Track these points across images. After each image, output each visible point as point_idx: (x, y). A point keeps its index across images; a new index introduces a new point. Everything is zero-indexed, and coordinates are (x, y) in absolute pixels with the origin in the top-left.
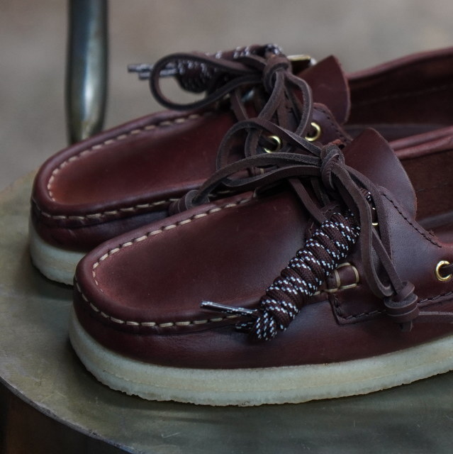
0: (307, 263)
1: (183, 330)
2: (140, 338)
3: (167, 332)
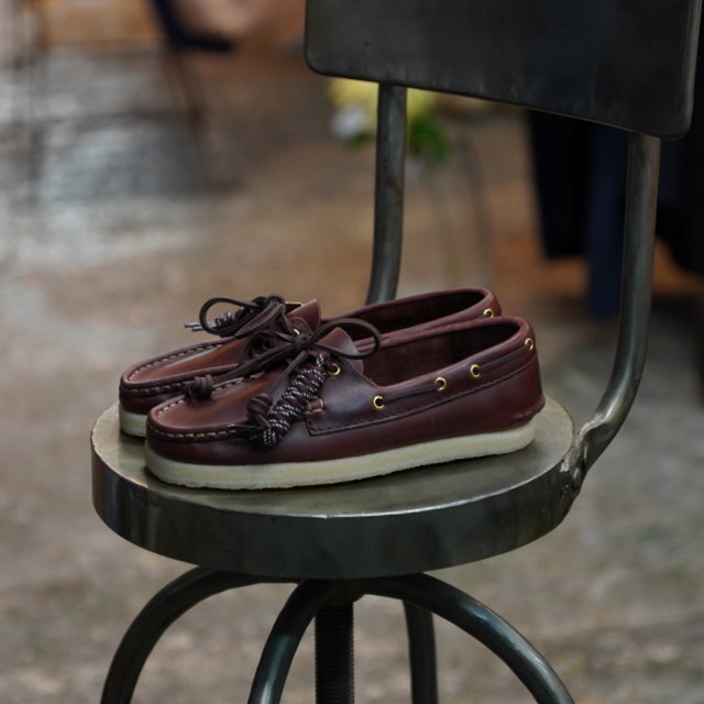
0: (294, 395)
1: (212, 439)
2: (184, 446)
3: (201, 441)
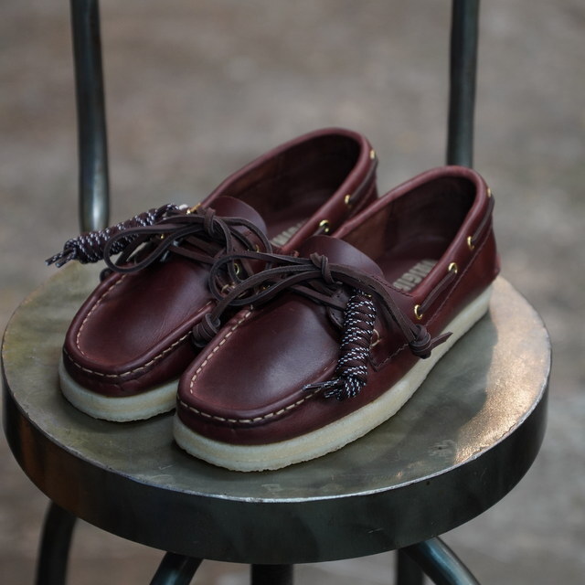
1: (292, 411)
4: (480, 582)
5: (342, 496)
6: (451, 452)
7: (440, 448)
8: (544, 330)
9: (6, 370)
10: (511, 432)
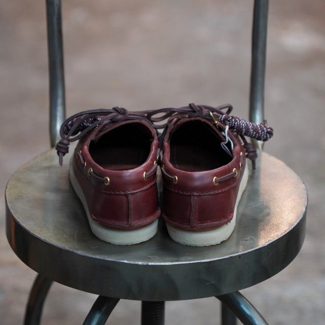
4: (269, 324)
5: (192, 262)
6: (252, 242)
7: (246, 240)
8: (304, 185)
9: (8, 201)
10: (286, 233)
